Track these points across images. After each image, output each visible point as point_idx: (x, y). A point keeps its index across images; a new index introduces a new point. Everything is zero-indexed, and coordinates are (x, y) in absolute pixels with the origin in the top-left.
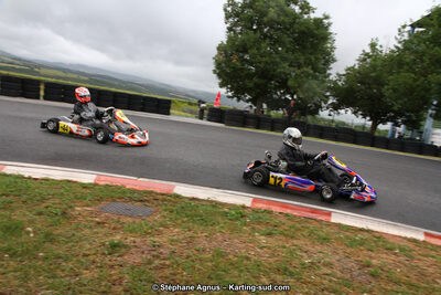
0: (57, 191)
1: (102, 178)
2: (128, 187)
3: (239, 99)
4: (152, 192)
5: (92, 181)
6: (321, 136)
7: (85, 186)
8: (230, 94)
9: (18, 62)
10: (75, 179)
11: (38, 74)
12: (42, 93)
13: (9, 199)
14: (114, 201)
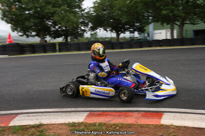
3: (28, 36)
6: (79, 50)
8: (20, 34)
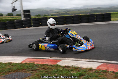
5: (20, 62)
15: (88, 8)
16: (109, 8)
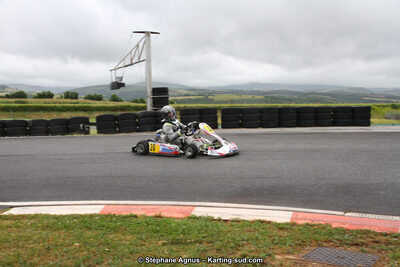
0: (250, 235)
1: (300, 215)
2: (334, 226)
4: (369, 232)
5: (288, 221)
7: (281, 227)
9: (192, 93)
10: (268, 219)
11: (212, 101)
12: (219, 121)
13: (203, 247)
14: (320, 245)
15: (260, 89)
16: (309, 94)
